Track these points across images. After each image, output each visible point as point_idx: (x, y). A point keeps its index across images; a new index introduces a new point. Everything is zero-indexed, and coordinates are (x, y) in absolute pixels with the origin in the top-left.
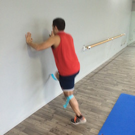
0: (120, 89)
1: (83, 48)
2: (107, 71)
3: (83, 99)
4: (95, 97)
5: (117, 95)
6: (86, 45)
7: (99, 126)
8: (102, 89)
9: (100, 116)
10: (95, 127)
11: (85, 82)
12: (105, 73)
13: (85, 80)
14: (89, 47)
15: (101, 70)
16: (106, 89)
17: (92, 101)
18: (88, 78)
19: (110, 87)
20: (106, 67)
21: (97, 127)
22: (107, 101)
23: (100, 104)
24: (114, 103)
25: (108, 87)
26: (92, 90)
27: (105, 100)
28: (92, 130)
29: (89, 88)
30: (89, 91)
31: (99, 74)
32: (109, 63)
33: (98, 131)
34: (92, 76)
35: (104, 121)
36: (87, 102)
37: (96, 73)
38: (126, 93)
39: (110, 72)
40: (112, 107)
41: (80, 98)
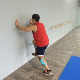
0: (71, 53)
1: (49, 29)
2: (63, 42)
3: (49, 59)
4: (56, 58)
5: (69, 57)
6: (51, 27)
7: (58, 75)
8: (60, 53)
9: (59, 69)
10: (56, 75)
11: (50, 49)
12: (62, 43)
13: (51, 48)
14: (53, 28)
15: (60, 41)
16: (63, 53)
17: (54, 60)
18: (52, 46)
19: (65, 52)
20: (63, 40)
21: (58, 76)
22: (64, 60)
23: (59, 62)
24: (68, 61)
25: (64, 52)
26: (54, 53)
27: (63, 59)
28: (54, 78)
29: (53, 52)
30: (53, 54)
31: (59, 44)
32: (65, 38)
33: (58, 78)
34: (55, 45)
35: (62, 72)
36: (51, 61)
37: (57, 43)
38: (74, 55)
39: (65, 43)
40: (67, 64)
41: (47, 58)
